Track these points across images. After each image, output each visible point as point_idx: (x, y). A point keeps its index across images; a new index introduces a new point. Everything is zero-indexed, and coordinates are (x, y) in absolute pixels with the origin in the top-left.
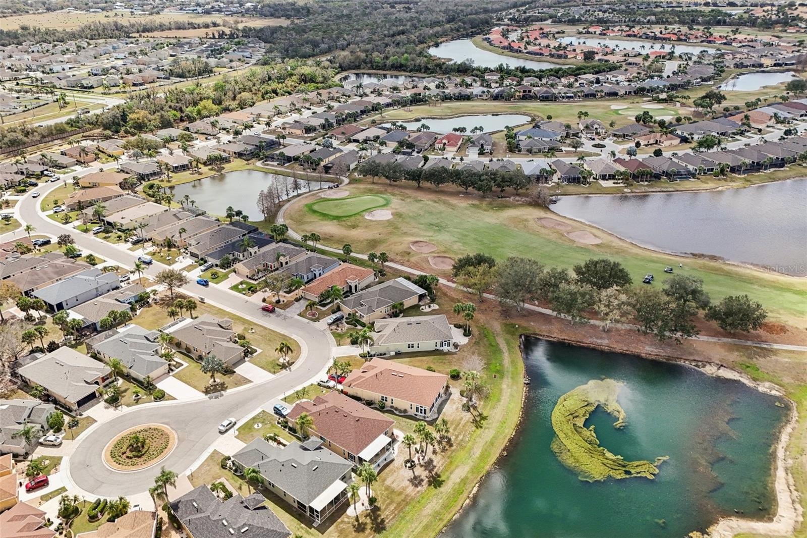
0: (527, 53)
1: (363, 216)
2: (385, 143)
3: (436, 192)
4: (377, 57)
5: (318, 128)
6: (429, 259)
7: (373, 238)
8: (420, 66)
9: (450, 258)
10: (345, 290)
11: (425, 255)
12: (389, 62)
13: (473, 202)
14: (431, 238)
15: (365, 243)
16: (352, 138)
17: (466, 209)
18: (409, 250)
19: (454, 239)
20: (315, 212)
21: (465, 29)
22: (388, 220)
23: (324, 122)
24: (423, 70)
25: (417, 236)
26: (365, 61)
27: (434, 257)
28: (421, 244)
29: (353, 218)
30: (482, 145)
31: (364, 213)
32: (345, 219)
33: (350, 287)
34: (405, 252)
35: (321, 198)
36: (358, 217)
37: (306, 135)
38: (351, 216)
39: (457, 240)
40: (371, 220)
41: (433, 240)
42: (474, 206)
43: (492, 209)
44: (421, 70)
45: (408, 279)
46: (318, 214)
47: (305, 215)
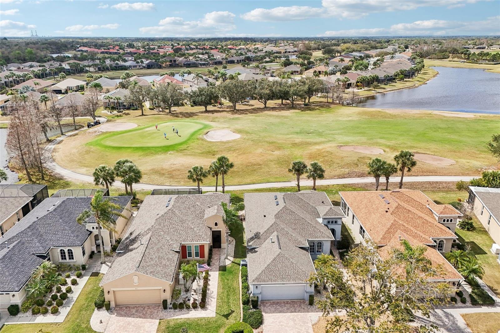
1: (203, 139)
35: (103, 133)
46: (129, 150)
47: (107, 156)
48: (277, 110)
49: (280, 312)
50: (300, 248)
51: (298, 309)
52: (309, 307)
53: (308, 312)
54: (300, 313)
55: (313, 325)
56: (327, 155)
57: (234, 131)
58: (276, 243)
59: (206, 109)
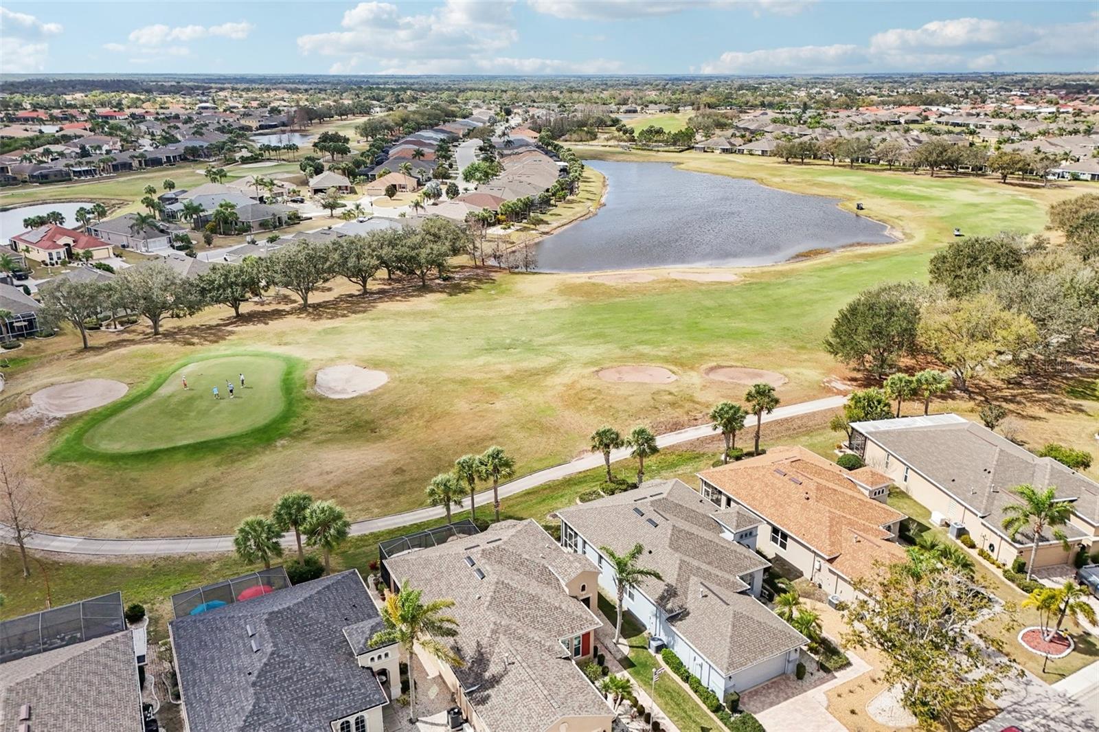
30: (165, 232)
46: (180, 456)
47: (133, 480)
48: (398, 298)
49: (771, 705)
50: (740, 593)
51: (789, 691)
52: (800, 682)
53: (805, 691)
54: (796, 698)
55: (827, 709)
56: (594, 396)
57: (365, 365)
58: (710, 595)
59: (237, 312)
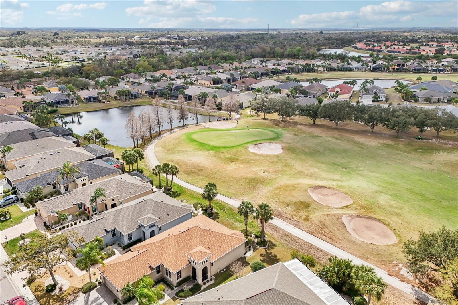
0: (387, 52)
1: (246, 148)
2: (280, 90)
3: (336, 129)
4: (278, 50)
5: (224, 81)
6: (345, 220)
7: (254, 177)
8: (308, 55)
9: (379, 220)
10: (183, 276)
11: (336, 212)
12: (286, 53)
13: (385, 142)
14: (340, 183)
15: (242, 182)
16: (251, 87)
17: (378, 148)
18: (307, 200)
19: (376, 188)
20: (193, 140)
21: (337, 44)
22: (277, 155)
23: (230, 77)
24: (311, 58)
25: (317, 178)
26: (269, 53)
27: (352, 217)
28: (325, 191)
29: (234, 150)
30: (376, 94)
31: (249, 145)
32: (224, 150)
33: (194, 270)
34: (302, 203)
35: (205, 128)
36: (241, 149)
37: (213, 86)
38: (232, 147)
39: (380, 189)
40: (255, 154)
41: (342, 187)
42: (388, 146)
43: (415, 150)
44: (309, 57)
45: (310, 263)
46: (195, 144)
47: (181, 144)
